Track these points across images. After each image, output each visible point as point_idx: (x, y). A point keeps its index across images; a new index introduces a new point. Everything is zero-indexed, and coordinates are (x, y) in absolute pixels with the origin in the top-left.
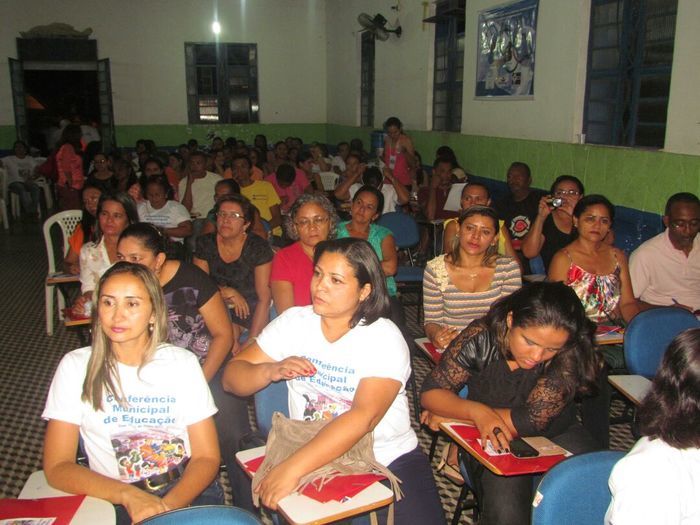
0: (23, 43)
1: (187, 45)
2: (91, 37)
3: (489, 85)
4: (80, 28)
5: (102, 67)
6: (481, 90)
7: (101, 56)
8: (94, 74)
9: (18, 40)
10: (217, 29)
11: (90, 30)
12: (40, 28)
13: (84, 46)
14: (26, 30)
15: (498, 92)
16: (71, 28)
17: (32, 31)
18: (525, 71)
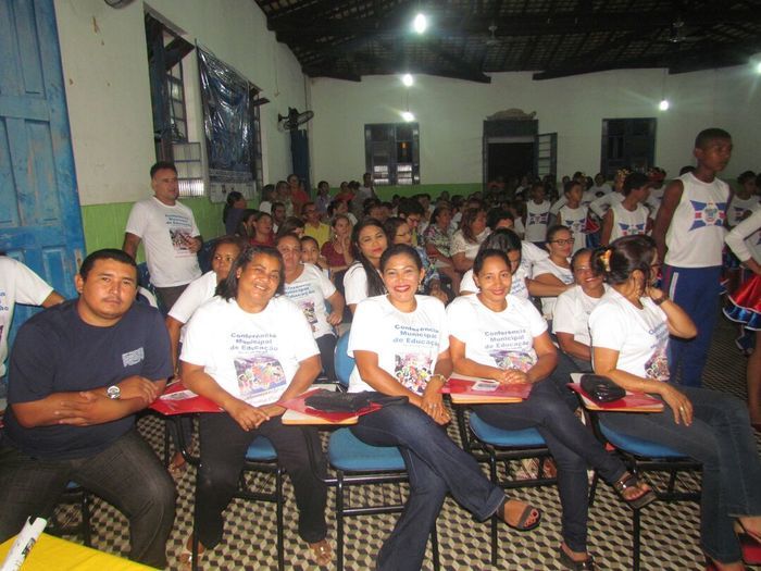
0: (487, 124)
1: (604, 120)
2: (535, 118)
4: (528, 111)
5: (542, 139)
9: (485, 122)
11: (535, 113)
12: (501, 113)
13: (528, 124)
14: (491, 114)
16: (521, 112)
17: (495, 116)
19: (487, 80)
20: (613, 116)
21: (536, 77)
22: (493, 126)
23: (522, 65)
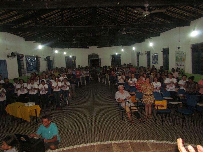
0: (89, 56)
1: (111, 55)
3: (153, 62)
4: (96, 54)
5: (99, 59)
6: (152, 63)
7: (99, 57)
8: (98, 60)
10: (117, 54)
11: (98, 54)
12: (91, 54)
13: (97, 56)
14: (89, 54)
15: (154, 63)
18: (157, 61)
19: (88, 48)
20: (112, 54)
21: (97, 47)
22: (90, 57)
23: (95, 45)
